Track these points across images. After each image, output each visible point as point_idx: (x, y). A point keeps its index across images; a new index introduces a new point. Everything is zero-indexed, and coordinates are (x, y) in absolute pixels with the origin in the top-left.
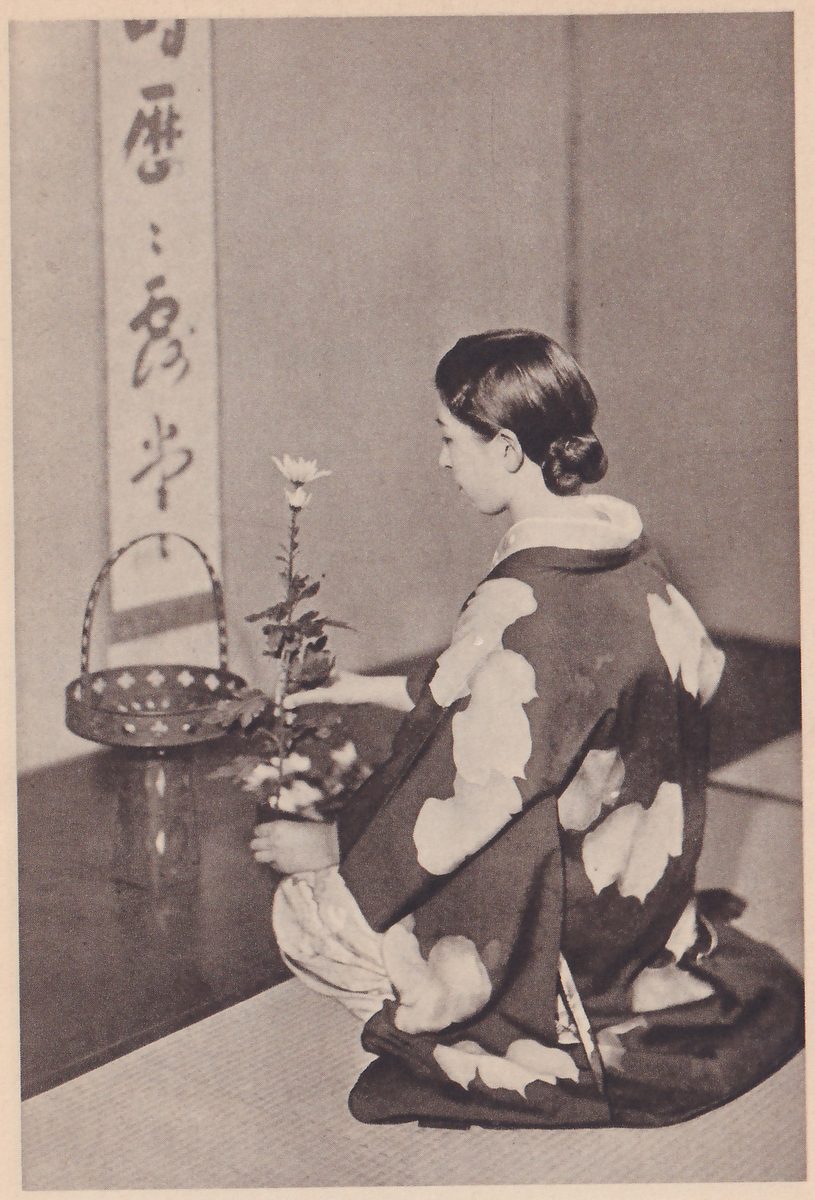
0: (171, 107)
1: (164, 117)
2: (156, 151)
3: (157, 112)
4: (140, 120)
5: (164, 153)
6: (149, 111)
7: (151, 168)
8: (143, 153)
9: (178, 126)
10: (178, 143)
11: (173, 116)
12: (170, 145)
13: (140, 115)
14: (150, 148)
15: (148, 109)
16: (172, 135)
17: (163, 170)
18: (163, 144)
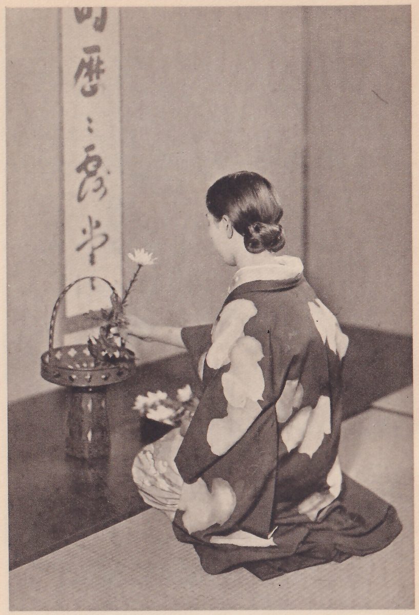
0: (98, 58)
1: (95, 63)
2: (91, 80)
3: (91, 60)
4: (83, 64)
5: (95, 81)
6: (87, 60)
7: (88, 89)
8: (84, 81)
9: (102, 67)
10: (102, 76)
11: (100, 62)
12: (98, 77)
13: (83, 61)
14: (87, 79)
15: (87, 58)
16: (99, 72)
17: (94, 91)
18: (94, 76)
